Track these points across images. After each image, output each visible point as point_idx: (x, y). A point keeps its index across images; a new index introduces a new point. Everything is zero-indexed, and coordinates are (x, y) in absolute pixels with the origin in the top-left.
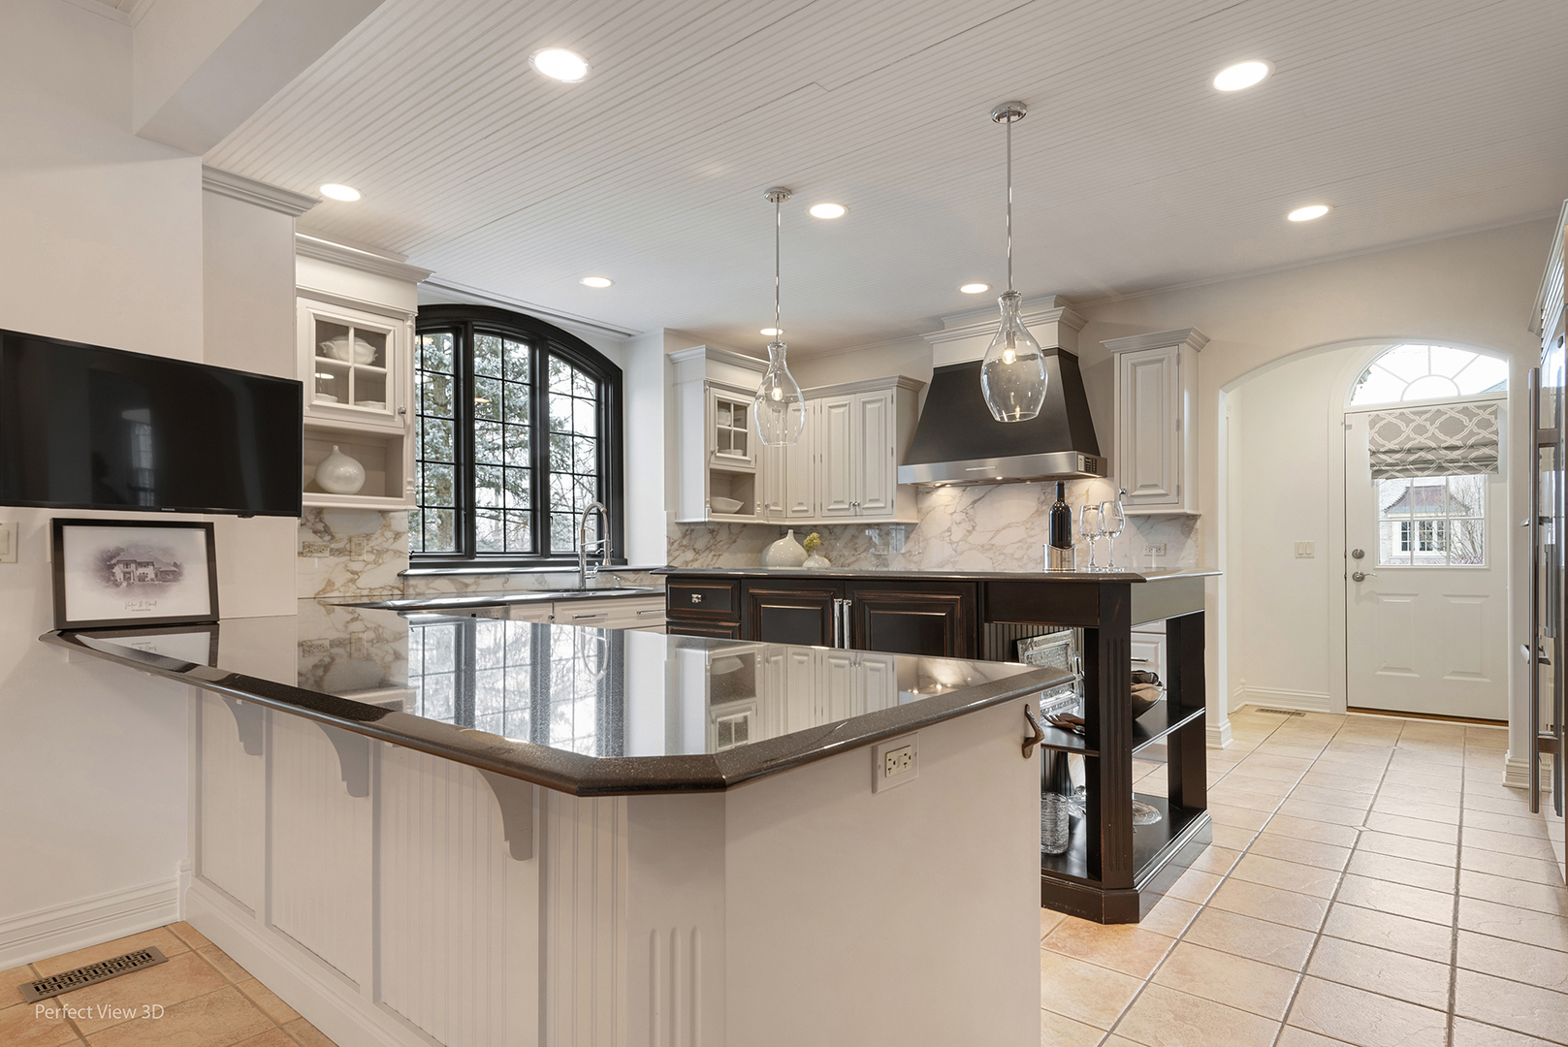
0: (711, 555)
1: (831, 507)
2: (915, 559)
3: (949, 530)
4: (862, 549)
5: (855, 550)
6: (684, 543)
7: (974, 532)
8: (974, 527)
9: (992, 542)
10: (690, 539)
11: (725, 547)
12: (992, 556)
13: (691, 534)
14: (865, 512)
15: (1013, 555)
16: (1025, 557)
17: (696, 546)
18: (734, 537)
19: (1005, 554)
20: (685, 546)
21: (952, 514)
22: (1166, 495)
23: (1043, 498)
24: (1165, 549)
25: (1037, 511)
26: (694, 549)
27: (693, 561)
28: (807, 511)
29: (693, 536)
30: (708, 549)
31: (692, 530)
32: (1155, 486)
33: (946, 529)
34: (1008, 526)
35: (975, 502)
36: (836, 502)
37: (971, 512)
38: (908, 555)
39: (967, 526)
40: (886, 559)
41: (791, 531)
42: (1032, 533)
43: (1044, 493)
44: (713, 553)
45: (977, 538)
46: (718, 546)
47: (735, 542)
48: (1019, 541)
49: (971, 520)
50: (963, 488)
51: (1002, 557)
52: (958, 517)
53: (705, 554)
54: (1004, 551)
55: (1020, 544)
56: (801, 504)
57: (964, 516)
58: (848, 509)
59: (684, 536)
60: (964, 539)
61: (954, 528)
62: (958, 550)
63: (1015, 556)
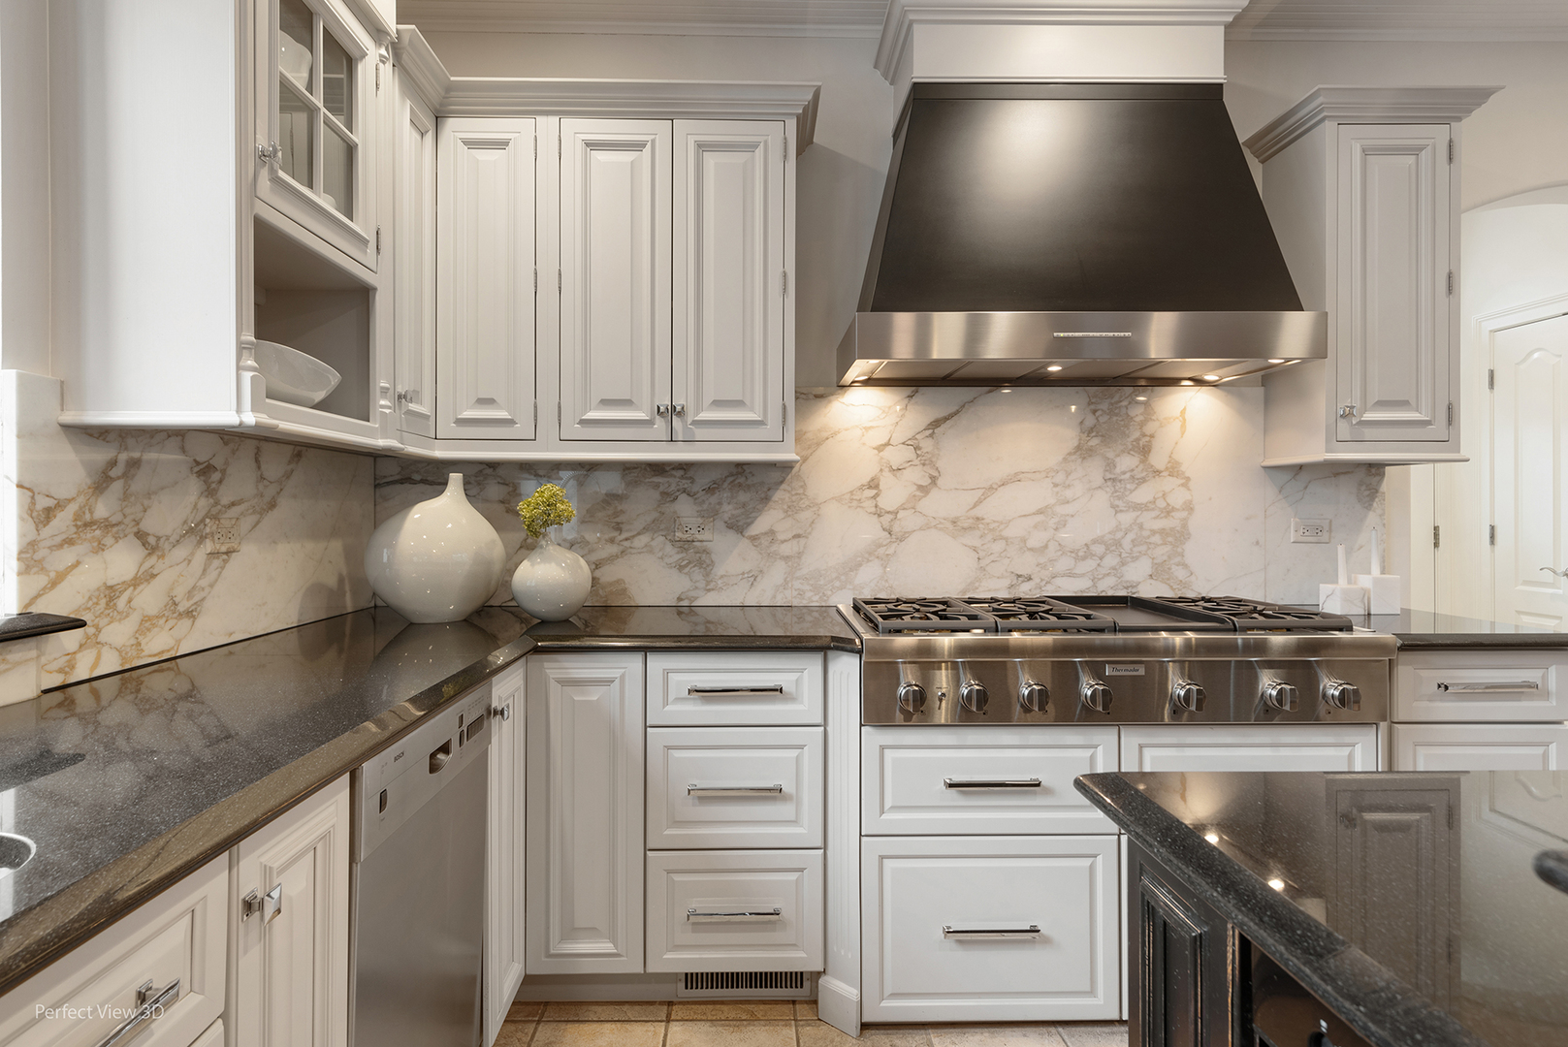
0: (200, 556)
1: (592, 415)
2: (786, 549)
3: (873, 484)
4: (639, 525)
5: (618, 528)
6: (102, 509)
7: (934, 493)
8: (934, 480)
9: (977, 512)
10: (126, 496)
11: (247, 522)
12: (977, 543)
13: (127, 475)
14: (700, 433)
15: (1024, 540)
16: (1052, 546)
17: (152, 524)
18: (271, 491)
19: (1006, 539)
20: (107, 525)
21: (880, 448)
22: (1427, 423)
23: (1090, 421)
24: (1330, 531)
25: (1078, 448)
26: (141, 536)
27: (136, 582)
28: (509, 422)
29: (139, 484)
30: (195, 532)
31: (134, 464)
32: (1403, 404)
33: (865, 480)
34: (1015, 478)
35: (936, 424)
36: (606, 403)
37: (927, 445)
38: (765, 541)
39: (916, 475)
40: (706, 551)
41: (455, 479)
42: (1069, 494)
43: (1094, 412)
44: (209, 546)
45: (942, 504)
46: (225, 523)
47: (272, 505)
48: (1040, 512)
49: (927, 462)
50: (908, 390)
51: (998, 547)
52: (897, 455)
53: (180, 553)
54: (1005, 533)
55: (1041, 518)
56: (488, 402)
57: (909, 453)
58: (649, 423)
59: (102, 482)
60: (911, 504)
61: (887, 481)
62: (896, 529)
63: (1031, 543)
